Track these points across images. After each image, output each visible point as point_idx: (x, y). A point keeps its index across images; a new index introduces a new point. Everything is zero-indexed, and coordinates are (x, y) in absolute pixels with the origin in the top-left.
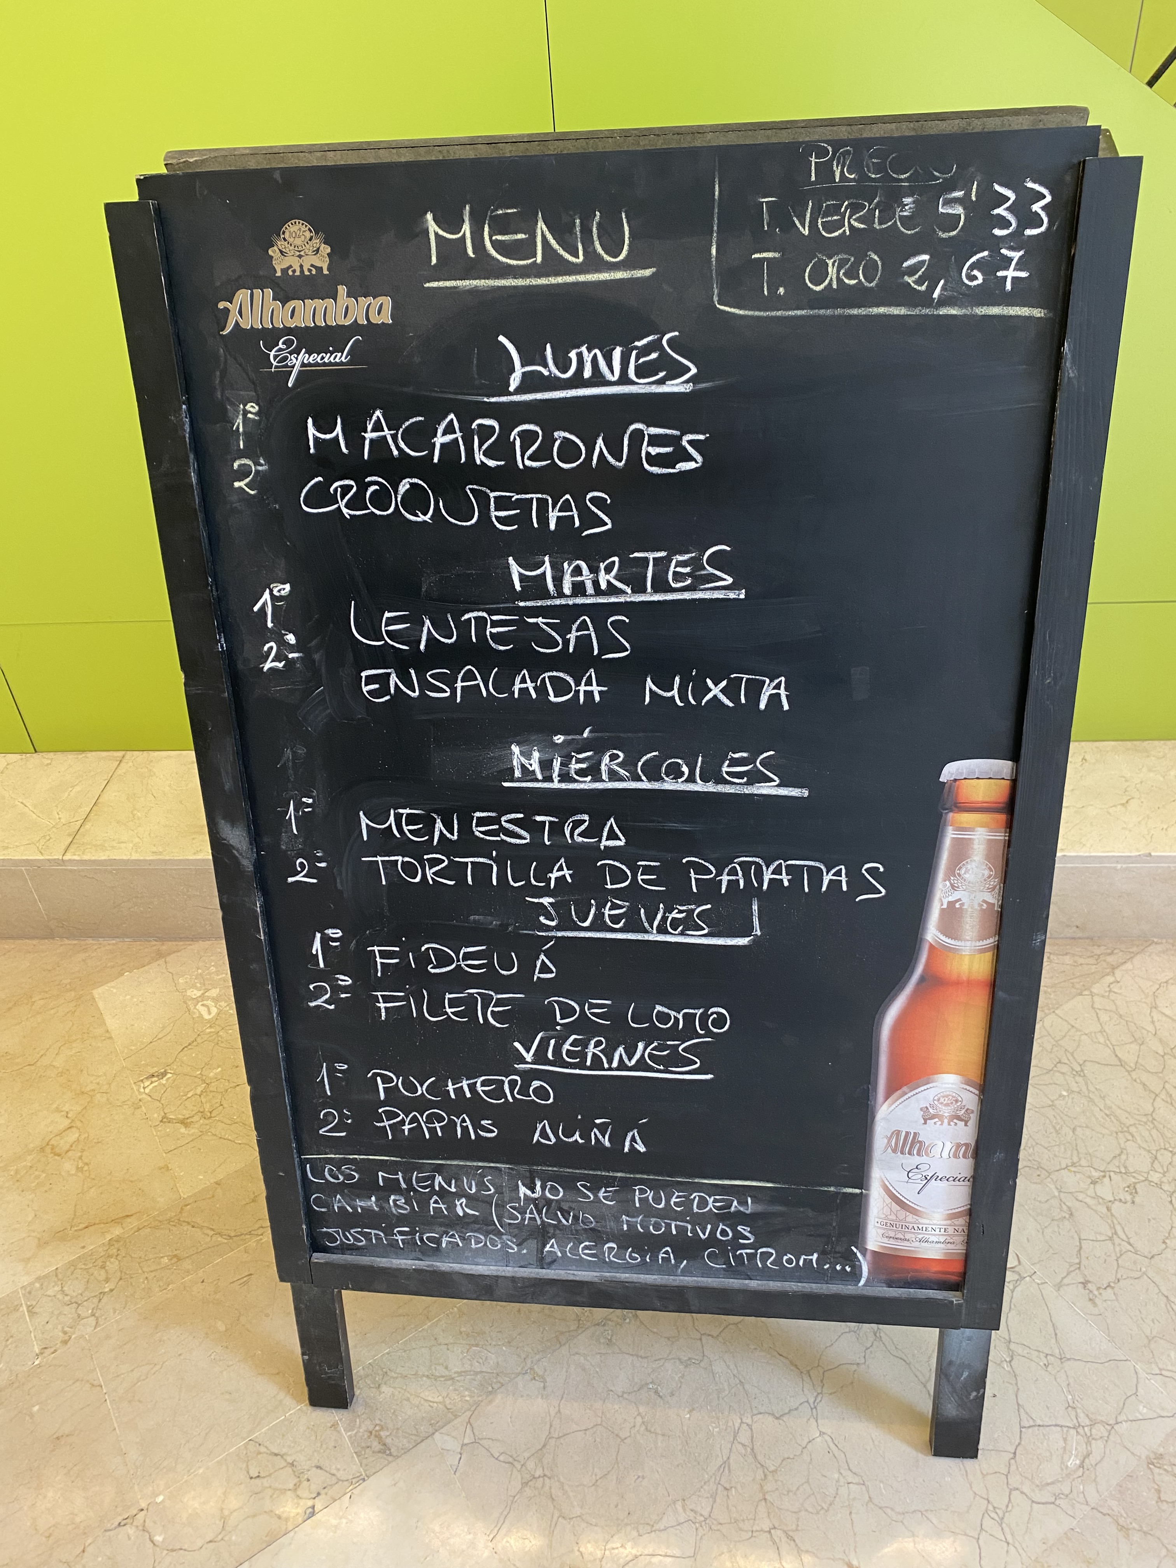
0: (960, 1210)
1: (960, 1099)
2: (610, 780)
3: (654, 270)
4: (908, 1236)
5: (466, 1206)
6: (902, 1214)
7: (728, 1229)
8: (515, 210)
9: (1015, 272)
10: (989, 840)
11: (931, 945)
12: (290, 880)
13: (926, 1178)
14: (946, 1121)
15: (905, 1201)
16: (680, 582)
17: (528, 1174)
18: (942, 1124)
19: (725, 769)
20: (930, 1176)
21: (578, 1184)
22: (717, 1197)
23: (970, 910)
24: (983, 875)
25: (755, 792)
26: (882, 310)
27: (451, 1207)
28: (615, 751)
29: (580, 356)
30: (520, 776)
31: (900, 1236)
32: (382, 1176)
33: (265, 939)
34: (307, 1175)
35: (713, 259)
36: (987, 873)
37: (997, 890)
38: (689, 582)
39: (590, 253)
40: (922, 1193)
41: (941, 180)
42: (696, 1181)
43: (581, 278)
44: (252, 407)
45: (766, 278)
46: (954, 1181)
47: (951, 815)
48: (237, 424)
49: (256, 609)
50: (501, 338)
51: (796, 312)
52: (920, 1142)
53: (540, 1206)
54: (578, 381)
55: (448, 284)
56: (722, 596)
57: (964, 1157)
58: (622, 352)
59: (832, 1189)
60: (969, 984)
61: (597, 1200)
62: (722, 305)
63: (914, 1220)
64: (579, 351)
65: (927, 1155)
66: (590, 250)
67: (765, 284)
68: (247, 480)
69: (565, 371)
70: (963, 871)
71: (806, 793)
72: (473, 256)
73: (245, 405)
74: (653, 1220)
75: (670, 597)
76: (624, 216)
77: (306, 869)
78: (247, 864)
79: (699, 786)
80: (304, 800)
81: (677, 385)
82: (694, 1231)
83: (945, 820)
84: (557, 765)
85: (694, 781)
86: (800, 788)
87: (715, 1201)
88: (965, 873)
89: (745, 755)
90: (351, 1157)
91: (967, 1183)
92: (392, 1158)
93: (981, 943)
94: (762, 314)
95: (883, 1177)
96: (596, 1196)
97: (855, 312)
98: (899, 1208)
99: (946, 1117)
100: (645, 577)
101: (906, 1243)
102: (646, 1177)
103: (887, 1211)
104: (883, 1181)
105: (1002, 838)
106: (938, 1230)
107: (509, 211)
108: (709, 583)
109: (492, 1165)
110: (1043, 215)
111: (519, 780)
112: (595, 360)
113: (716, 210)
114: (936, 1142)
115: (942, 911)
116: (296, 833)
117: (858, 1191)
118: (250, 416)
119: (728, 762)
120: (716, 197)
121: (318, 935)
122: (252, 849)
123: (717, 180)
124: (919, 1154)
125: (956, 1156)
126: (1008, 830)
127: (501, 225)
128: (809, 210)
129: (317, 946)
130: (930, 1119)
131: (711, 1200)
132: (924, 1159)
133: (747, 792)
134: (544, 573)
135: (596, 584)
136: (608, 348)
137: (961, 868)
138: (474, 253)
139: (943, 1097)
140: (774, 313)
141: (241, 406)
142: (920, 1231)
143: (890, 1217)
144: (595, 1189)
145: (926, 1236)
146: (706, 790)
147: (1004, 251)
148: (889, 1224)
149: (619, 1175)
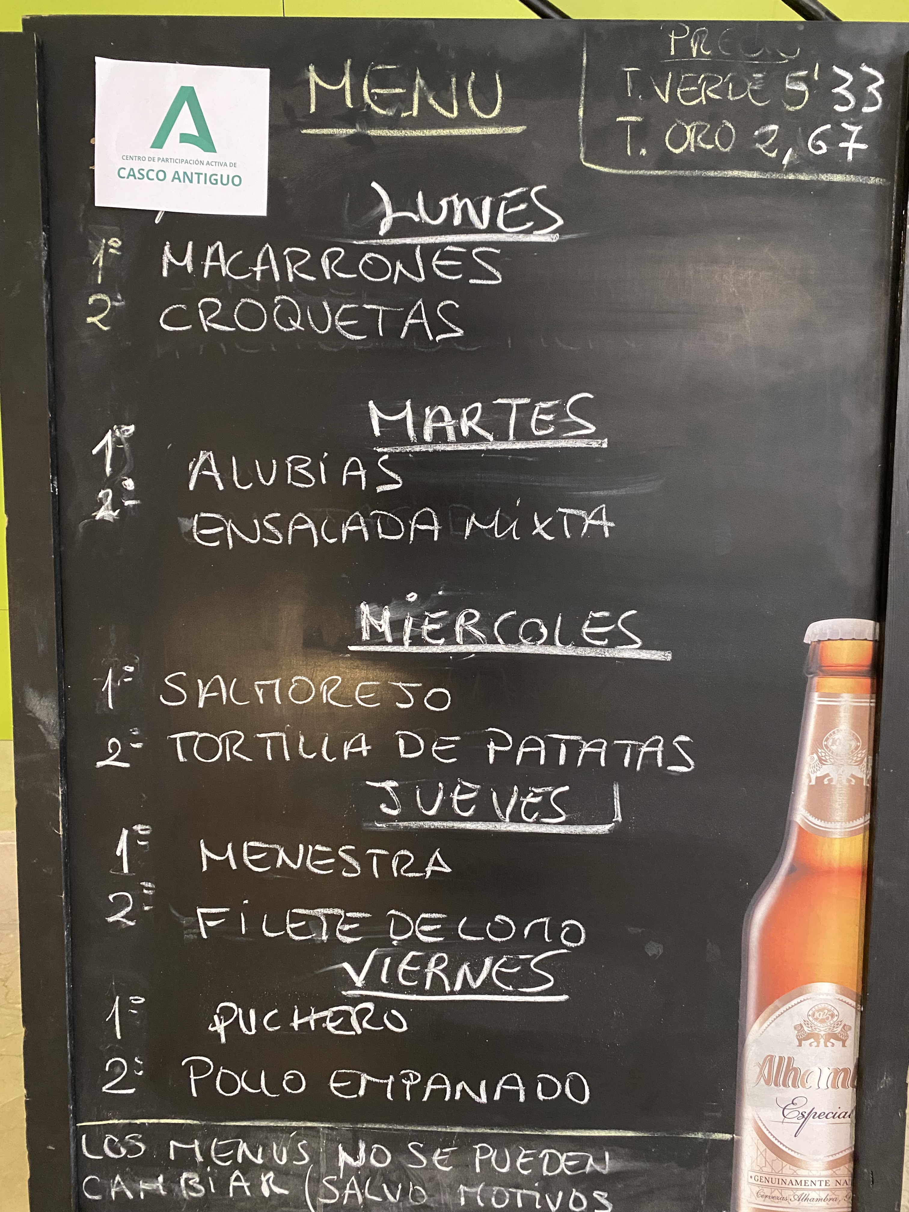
0: (841, 1155)
1: (836, 1013)
2: (465, 642)
3: (524, 127)
4: (786, 1194)
5: (274, 1182)
6: (779, 1163)
7: (582, 1197)
8: (395, 67)
9: (855, 144)
10: (855, 706)
11: (800, 827)
12: (100, 764)
13: (803, 1116)
14: (822, 1041)
15: (781, 1146)
16: (543, 430)
17: (350, 1135)
18: (818, 1046)
19: (585, 629)
20: (807, 1113)
21: (410, 1145)
22: (571, 1154)
23: (838, 786)
24: (851, 746)
25: (617, 656)
26: (736, 173)
27: (255, 1186)
28: (471, 611)
29: (450, 204)
30: (368, 639)
31: (776, 1194)
32: (175, 1147)
33: (63, 835)
34: (82, 1151)
35: (580, 120)
36: (854, 743)
37: (865, 763)
38: (551, 429)
39: (464, 110)
40: (799, 1136)
41: (787, 61)
42: (547, 1133)
43: (455, 132)
44: (115, 241)
45: (629, 140)
46: (833, 1117)
47: (816, 680)
48: (97, 258)
49: (94, 452)
50: (374, 185)
51: (657, 172)
52: (795, 1069)
53: (363, 1179)
54: (447, 228)
55: (325, 131)
56: (584, 445)
57: (843, 1086)
58: (492, 202)
59: (700, 1135)
60: (843, 872)
61: (431, 1166)
62: (587, 162)
63: (790, 1172)
64: (450, 199)
65: (804, 1086)
66: (465, 106)
67: (629, 146)
68: (101, 316)
69: (435, 218)
70: (830, 742)
71: (668, 656)
72: (352, 107)
73: (108, 239)
74: (496, 1189)
75: (532, 445)
76: (497, 78)
77: (119, 751)
78: (53, 741)
79: (558, 650)
80: (125, 668)
81: (544, 235)
82: (543, 1200)
83: (811, 684)
84: (408, 626)
85: (553, 644)
86: (662, 650)
87: (568, 1159)
88: (832, 745)
89: (607, 614)
90: (138, 1121)
91: (848, 1120)
92: (189, 1122)
93: (852, 824)
94: (625, 172)
95: (756, 1116)
96: (430, 1161)
97: (712, 174)
98: (775, 1157)
99: (822, 1037)
100: (508, 424)
101: (784, 1204)
102: (489, 1131)
103: (761, 1161)
104: (756, 1123)
105: (868, 704)
106: (818, 1183)
107: (389, 67)
108: (571, 431)
109: (309, 1124)
110: (877, 95)
111: (366, 643)
112: (465, 208)
113: (584, 76)
114: (812, 1069)
115: (811, 787)
116: (112, 708)
117: (728, 1136)
118: (111, 250)
119: (588, 622)
120: (584, 65)
121: (125, 832)
122: (61, 724)
123: (585, 49)
124: (794, 1086)
125: (834, 1086)
126: (874, 696)
127: (379, 80)
128: (669, 81)
129: (122, 845)
130: (806, 1039)
131: (562, 1158)
132: (800, 1091)
133: (608, 656)
134: (405, 418)
135: (458, 430)
136: (478, 198)
137: (828, 739)
138: (352, 104)
139: (818, 1011)
140: (636, 172)
141: (104, 241)
142: (799, 1187)
143: (765, 1169)
144: (428, 1152)
145: (806, 1192)
146: (565, 654)
147: (844, 125)
148: (764, 1179)
149: (458, 1130)
